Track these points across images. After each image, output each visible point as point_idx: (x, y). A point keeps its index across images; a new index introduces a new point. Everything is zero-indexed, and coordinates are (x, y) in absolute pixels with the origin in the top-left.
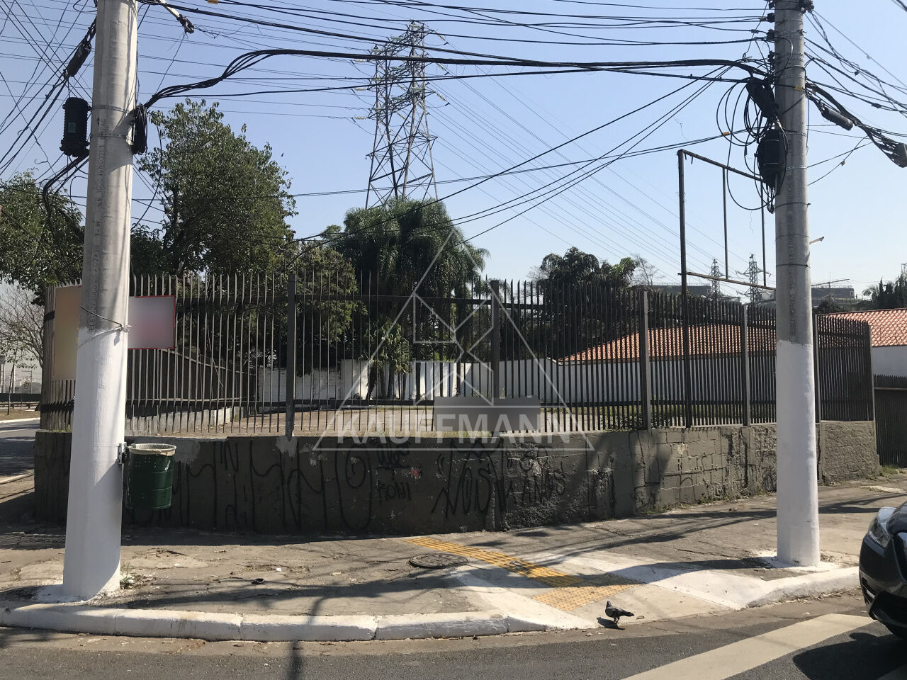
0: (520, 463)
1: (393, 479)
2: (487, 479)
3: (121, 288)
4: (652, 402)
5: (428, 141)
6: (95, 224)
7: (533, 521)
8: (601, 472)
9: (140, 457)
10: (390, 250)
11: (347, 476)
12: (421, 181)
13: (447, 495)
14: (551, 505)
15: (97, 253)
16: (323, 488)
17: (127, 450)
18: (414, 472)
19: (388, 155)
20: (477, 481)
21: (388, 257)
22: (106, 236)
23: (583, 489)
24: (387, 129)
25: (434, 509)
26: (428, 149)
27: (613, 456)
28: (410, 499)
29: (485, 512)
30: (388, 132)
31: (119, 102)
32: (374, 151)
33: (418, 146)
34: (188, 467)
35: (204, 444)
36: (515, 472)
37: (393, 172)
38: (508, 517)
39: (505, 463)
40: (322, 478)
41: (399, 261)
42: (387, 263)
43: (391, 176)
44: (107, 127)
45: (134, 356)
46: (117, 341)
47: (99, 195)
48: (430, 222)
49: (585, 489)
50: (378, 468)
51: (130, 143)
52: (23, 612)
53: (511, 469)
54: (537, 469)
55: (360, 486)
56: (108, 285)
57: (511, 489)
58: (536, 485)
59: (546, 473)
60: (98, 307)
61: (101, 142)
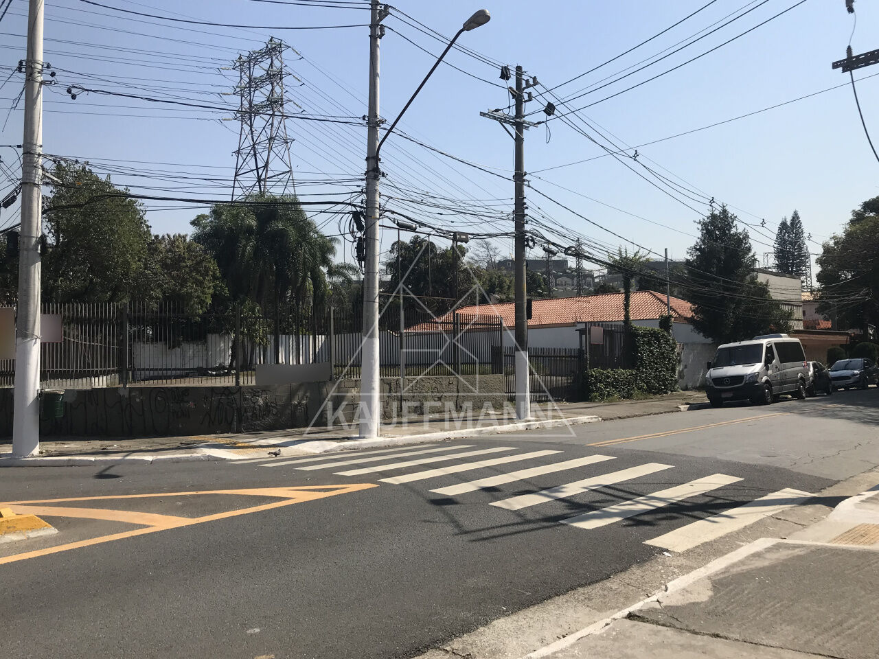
0: (251, 399)
1: (180, 408)
2: (232, 407)
3: (37, 319)
4: (335, 366)
5: (287, 143)
8: (299, 403)
9: (48, 394)
10: (248, 240)
11: (156, 407)
12: (280, 177)
13: (210, 416)
14: (269, 420)
17: (41, 392)
18: (191, 404)
19: (252, 152)
20: (226, 408)
21: (245, 246)
23: (288, 411)
24: (251, 129)
25: (202, 422)
26: (287, 151)
27: (308, 394)
28: (190, 418)
29: (231, 423)
30: (252, 132)
31: (34, 234)
32: (239, 149)
33: (278, 148)
34: (71, 404)
35: (79, 392)
36: (248, 403)
37: (257, 169)
38: (244, 426)
39: (242, 399)
40: (143, 408)
41: (256, 249)
42: (244, 251)
43: (255, 172)
44: (29, 246)
45: (43, 346)
46: (35, 343)
48: (285, 215)
49: (290, 412)
50: (172, 403)
51: (39, 252)
53: (246, 402)
54: (261, 402)
55: (163, 411)
56: (31, 319)
57: (246, 412)
58: (260, 410)
59: (266, 404)
60: (26, 329)
61: (25, 253)
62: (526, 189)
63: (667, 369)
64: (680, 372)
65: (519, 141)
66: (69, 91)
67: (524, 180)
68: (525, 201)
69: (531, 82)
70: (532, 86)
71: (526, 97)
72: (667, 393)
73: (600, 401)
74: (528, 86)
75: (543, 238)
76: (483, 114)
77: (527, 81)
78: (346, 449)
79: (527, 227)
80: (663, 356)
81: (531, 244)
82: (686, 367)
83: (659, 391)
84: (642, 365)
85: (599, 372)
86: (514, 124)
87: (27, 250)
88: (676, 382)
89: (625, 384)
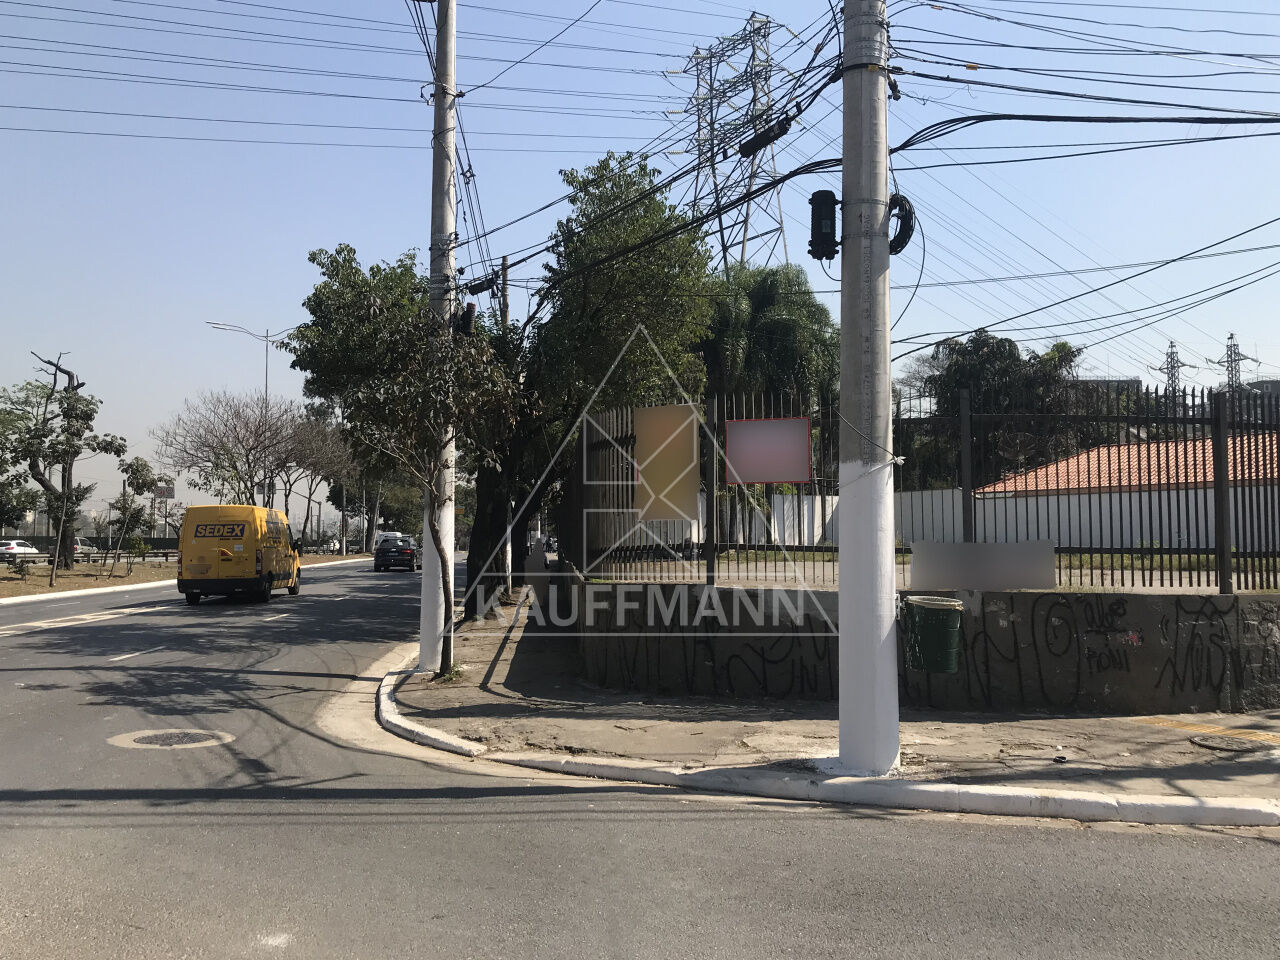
0: (1258, 629)
1: (1107, 645)
2: (1221, 648)
6: (864, 339)
7: (1274, 701)
10: (738, 338)
11: (1047, 641)
13: (1174, 666)
15: (868, 374)
16: (1017, 656)
18: (1132, 637)
20: (1209, 649)
21: (735, 348)
22: (877, 353)
25: (1159, 682)
28: (1128, 670)
29: (1218, 689)
31: (882, 194)
36: (1252, 639)
38: (1246, 695)
39: (1241, 627)
40: (1016, 643)
41: (751, 354)
42: (735, 356)
44: (872, 226)
47: (867, 306)
50: (1088, 632)
52: (835, 785)
53: (1248, 636)
54: (1277, 635)
55: (1065, 652)
57: (1249, 660)
58: (1277, 655)
60: (873, 437)
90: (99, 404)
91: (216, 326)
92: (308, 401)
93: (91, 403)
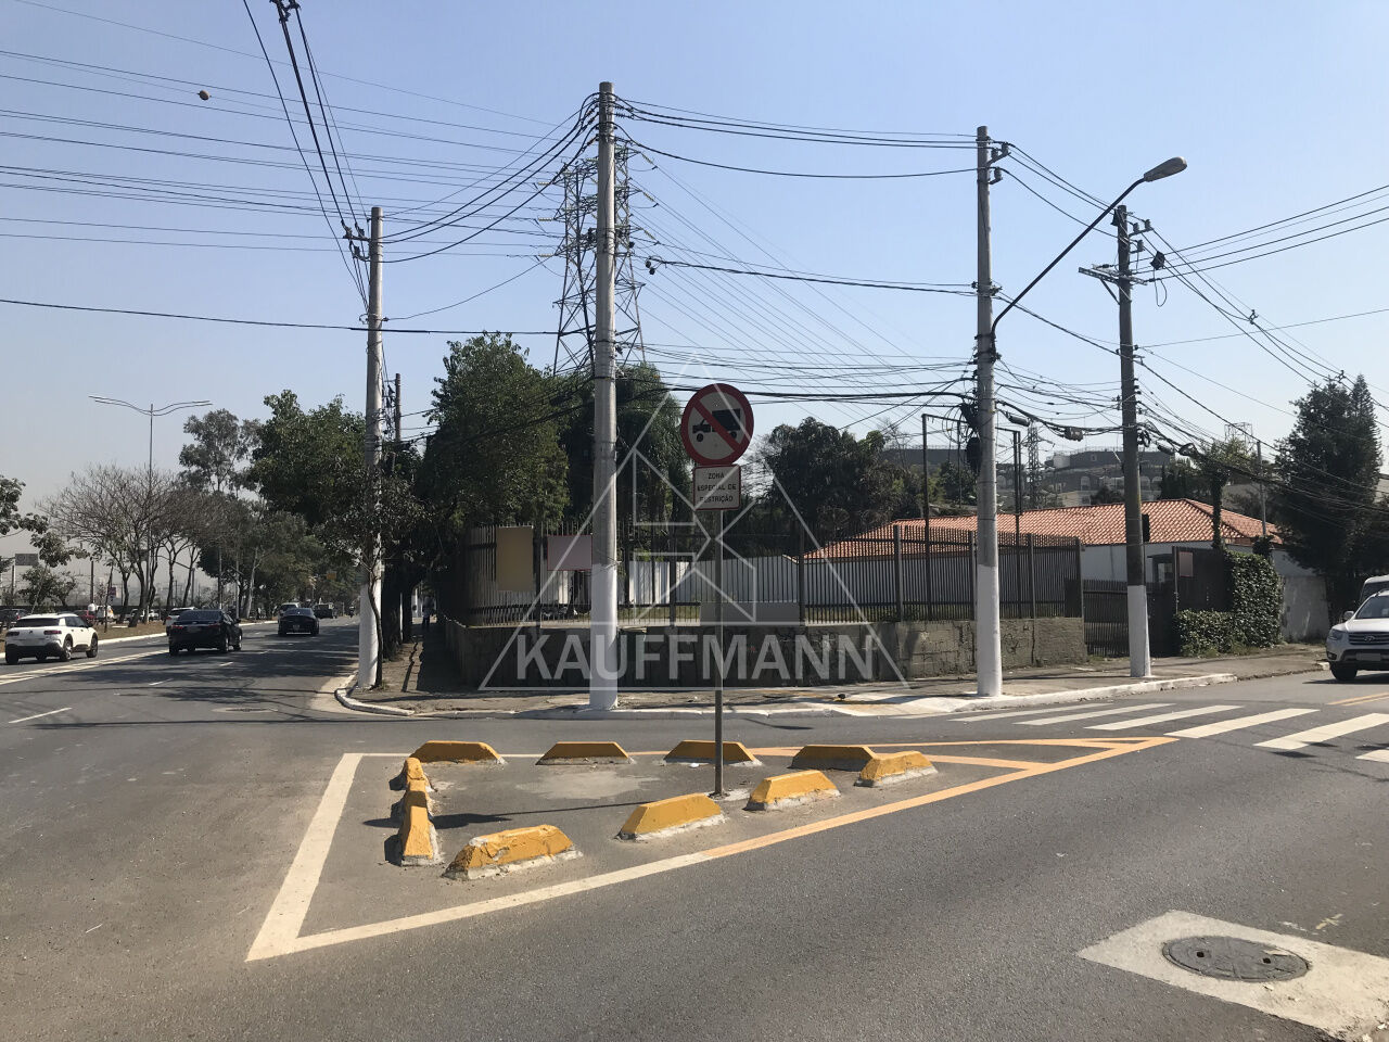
5: (633, 288)
24: (579, 269)
30: (579, 272)
61: (603, 461)
62: (1137, 368)
63: (1268, 612)
64: (1282, 617)
65: (1125, 304)
66: (648, 265)
67: (1135, 356)
68: (1136, 383)
69: (1142, 227)
70: (1141, 232)
71: (1133, 248)
72: (1268, 646)
73: (1195, 656)
74: (1136, 231)
75: (1158, 432)
76: (1082, 271)
77: (1135, 226)
78: (978, 708)
79: (1140, 419)
80: (1263, 594)
81: (1146, 441)
82: (1288, 609)
83: (1260, 643)
84: (1239, 606)
85: (1191, 616)
86: (1116, 281)
87: (605, 458)
88: (1278, 630)
89: (1220, 633)
90: (22, 487)
91: (98, 400)
92: (183, 469)
93: (14, 485)
